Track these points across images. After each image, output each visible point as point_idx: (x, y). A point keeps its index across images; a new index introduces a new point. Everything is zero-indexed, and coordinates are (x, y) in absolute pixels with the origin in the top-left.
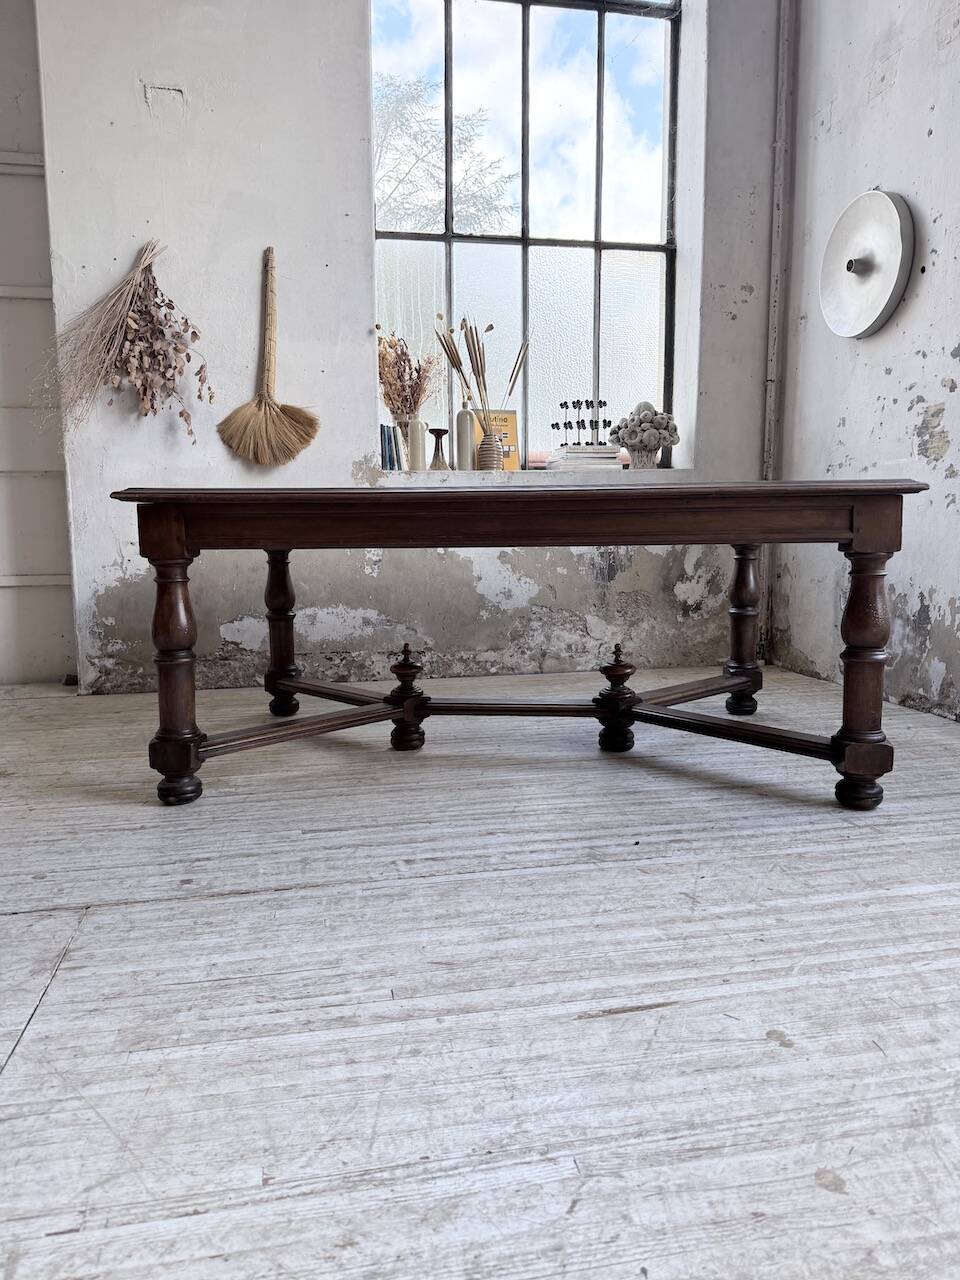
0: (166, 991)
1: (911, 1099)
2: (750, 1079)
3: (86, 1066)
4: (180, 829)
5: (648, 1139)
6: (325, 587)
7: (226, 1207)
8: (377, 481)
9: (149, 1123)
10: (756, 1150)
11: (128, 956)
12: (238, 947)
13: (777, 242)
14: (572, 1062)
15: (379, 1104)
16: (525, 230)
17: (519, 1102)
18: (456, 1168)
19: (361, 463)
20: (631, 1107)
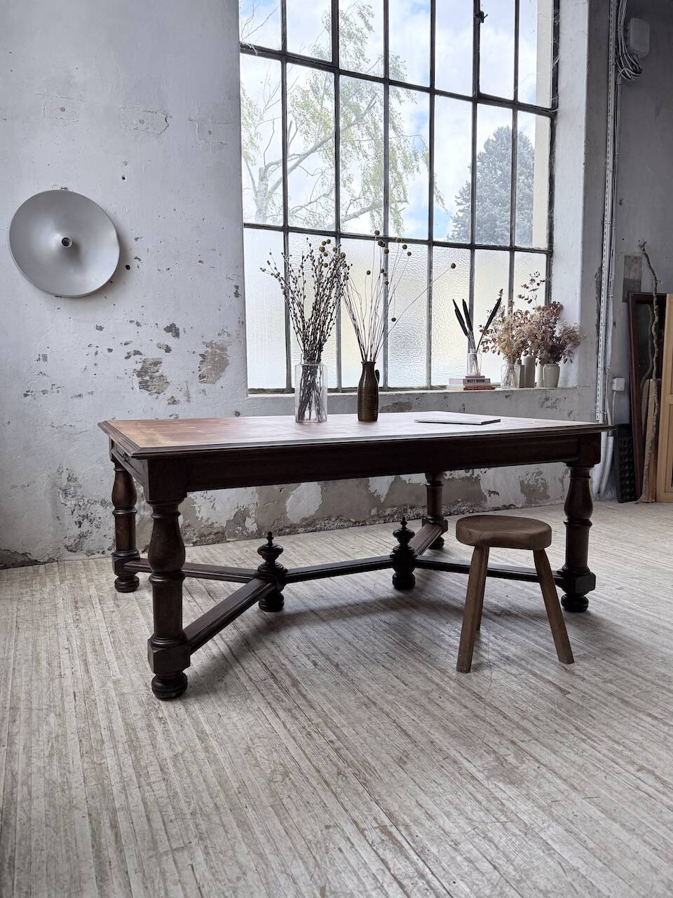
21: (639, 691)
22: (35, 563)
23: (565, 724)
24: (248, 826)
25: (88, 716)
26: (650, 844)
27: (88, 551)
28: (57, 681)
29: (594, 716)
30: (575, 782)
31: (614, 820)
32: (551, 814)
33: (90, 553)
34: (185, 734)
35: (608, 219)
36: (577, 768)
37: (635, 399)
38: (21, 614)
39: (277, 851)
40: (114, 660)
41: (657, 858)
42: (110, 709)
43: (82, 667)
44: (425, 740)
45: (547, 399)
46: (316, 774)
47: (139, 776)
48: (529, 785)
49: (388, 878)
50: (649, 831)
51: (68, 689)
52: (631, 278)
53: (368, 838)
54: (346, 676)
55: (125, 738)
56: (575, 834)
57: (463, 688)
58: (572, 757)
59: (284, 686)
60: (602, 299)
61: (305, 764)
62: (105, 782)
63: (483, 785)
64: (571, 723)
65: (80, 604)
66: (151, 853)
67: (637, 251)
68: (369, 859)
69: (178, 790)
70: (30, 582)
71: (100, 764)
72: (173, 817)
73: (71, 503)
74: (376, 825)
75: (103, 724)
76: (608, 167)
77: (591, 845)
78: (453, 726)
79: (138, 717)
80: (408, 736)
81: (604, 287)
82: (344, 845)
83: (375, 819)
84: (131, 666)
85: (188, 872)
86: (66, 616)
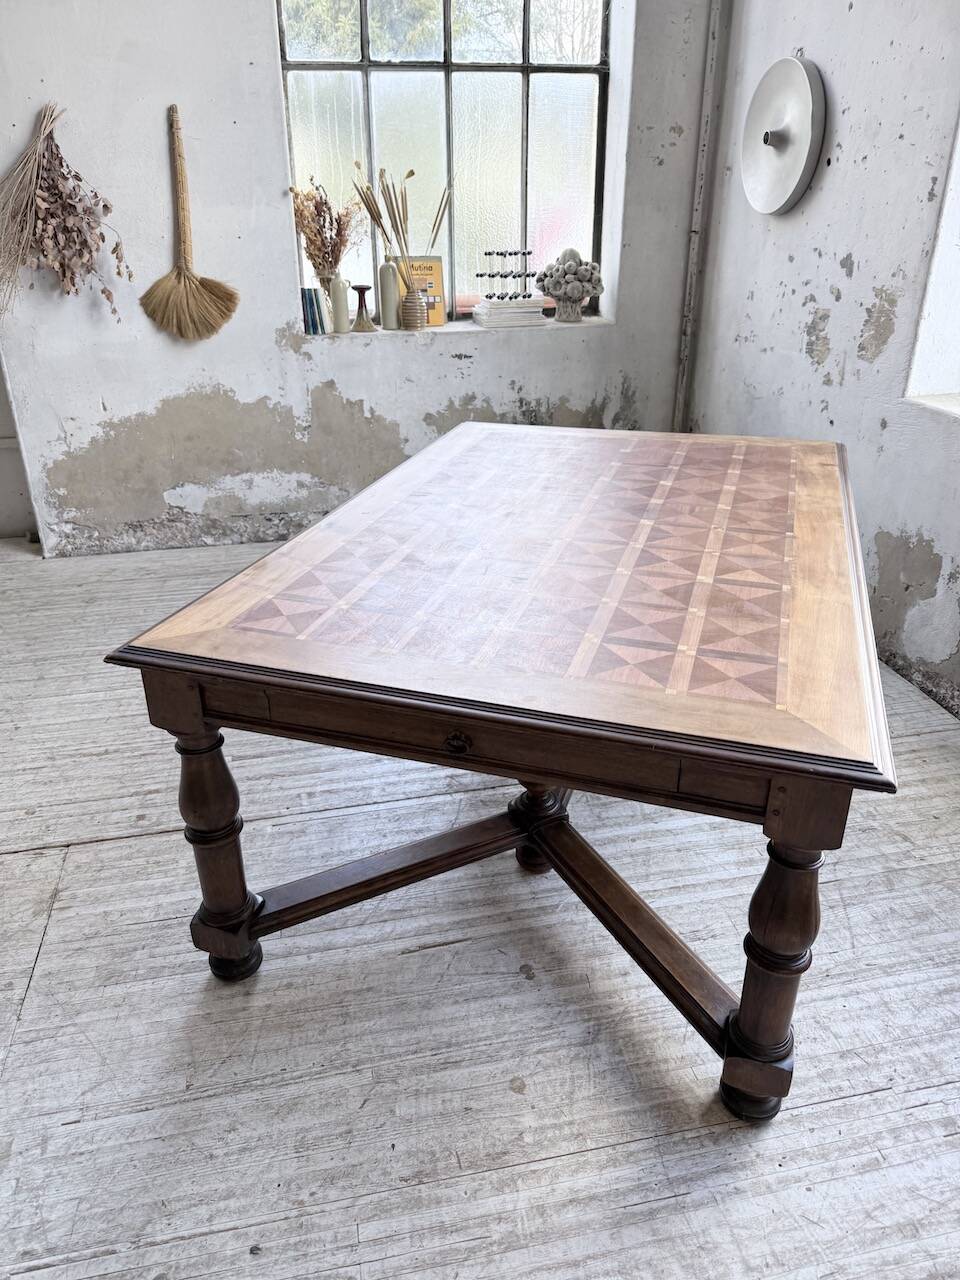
0: (128, 931)
1: (592, 1023)
2: (497, 1007)
3: (78, 997)
4: (136, 753)
5: (421, 1055)
6: (259, 454)
7: (164, 1106)
8: (300, 347)
9: (119, 1044)
10: (481, 1063)
11: (100, 896)
12: (178, 887)
13: (710, 77)
14: (389, 993)
15: (261, 1028)
16: (447, 54)
17: (347, 1026)
18: (301, 1077)
19: (284, 330)
20: (416, 1030)
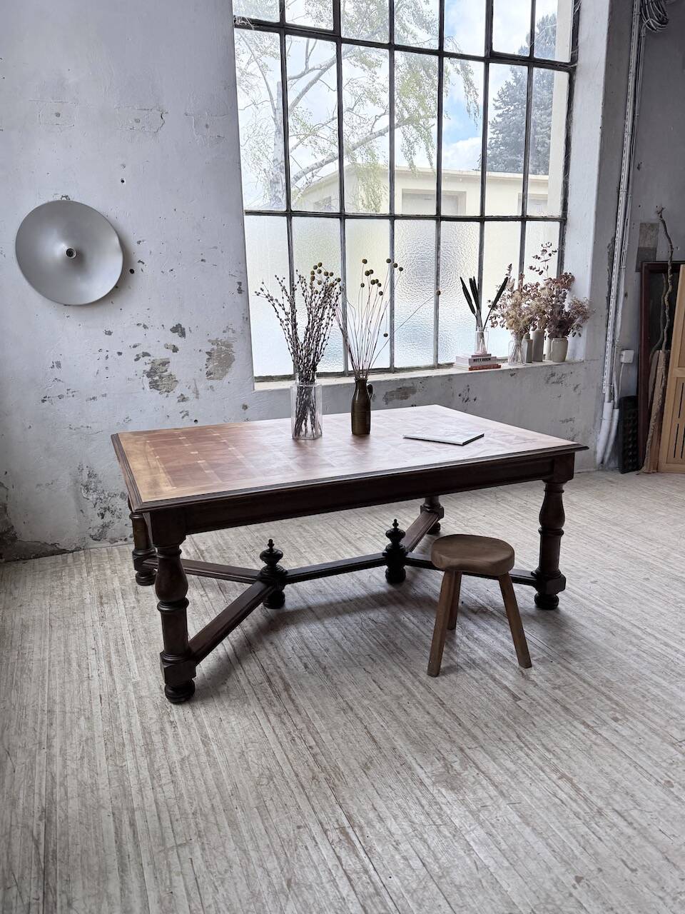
21: (581, 698)
22: (63, 552)
23: (510, 732)
24: (237, 825)
25: (112, 719)
26: (551, 847)
27: (112, 539)
28: (86, 683)
29: (535, 723)
30: (504, 788)
31: (528, 824)
32: (477, 819)
33: (113, 541)
34: (192, 738)
35: (624, 186)
36: (510, 774)
37: (643, 372)
38: (54, 610)
39: (257, 848)
40: (134, 660)
41: (554, 859)
42: (130, 712)
43: (107, 669)
44: (388, 746)
45: (553, 375)
46: (295, 778)
47: (152, 778)
48: (466, 790)
49: (341, 872)
50: (553, 835)
51: (95, 691)
52: (647, 246)
53: (329, 838)
54: (331, 680)
55: (142, 742)
56: (494, 837)
57: (430, 693)
58: (509, 764)
59: (277, 689)
60: (614, 270)
61: (287, 769)
62: (126, 783)
63: (428, 790)
64: (515, 730)
65: (105, 600)
66: (161, 848)
67: (654, 218)
68: (327, 856)
69: (183, 791)
70: (60, 574)
71: (122, 767)
72: (178, 817)
73: (92, 497)
74: (337, 826)
75: (125, 727)
76: (626, 130)
77: (504, 846)
78: (414, 733)
79: (153, 721)
80: (375, 742)
81: (616, 259)
82: (310, 844)
83: (337, 821)
84: (148, 667)
85: (187, 865)
86: (92, 615)
